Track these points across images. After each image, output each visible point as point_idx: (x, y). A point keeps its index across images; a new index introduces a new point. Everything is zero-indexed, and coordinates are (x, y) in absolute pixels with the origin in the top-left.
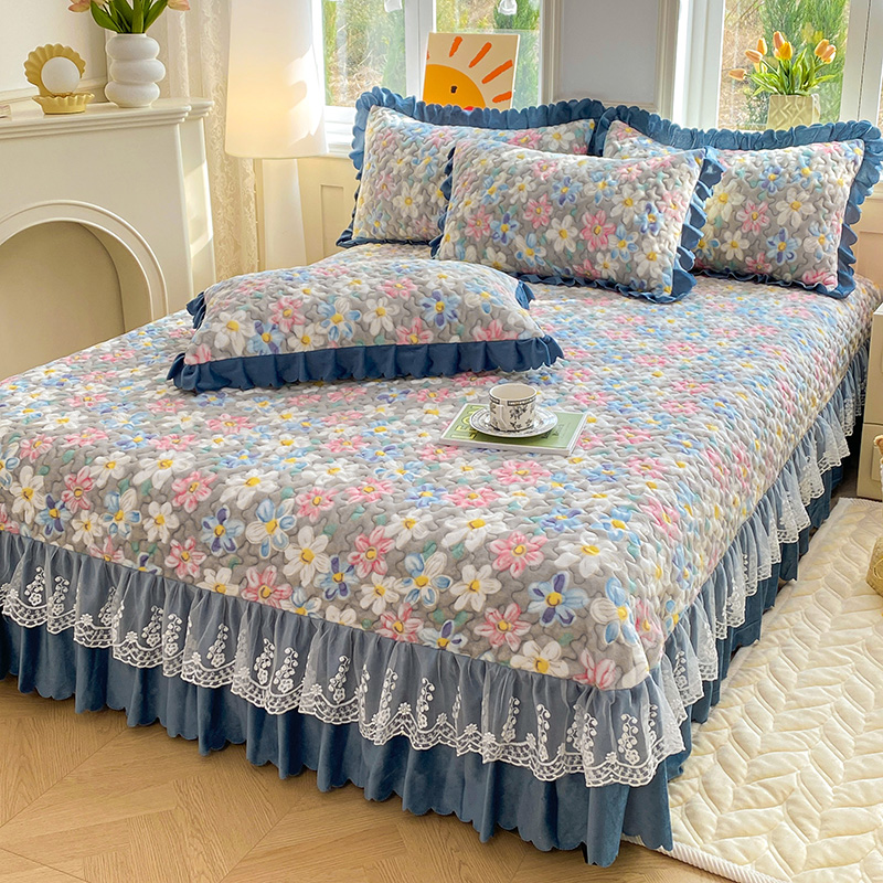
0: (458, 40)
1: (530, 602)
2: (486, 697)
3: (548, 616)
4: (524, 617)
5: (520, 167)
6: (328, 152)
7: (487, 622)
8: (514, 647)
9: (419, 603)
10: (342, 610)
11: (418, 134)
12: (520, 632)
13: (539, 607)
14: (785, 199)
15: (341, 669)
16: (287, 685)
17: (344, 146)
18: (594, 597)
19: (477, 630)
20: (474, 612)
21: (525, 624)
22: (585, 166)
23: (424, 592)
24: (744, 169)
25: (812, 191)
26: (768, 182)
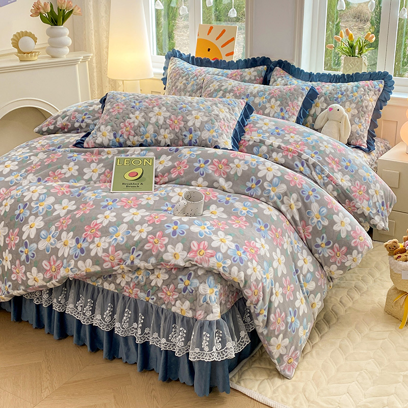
0: (211, 28)
1: (179, 283)
2: (162, 322)
3: (185, 289)
4: (176, 290)
5: (229, 89)
6: (152, 76)
7: (163, 292)
8: (173, 303)
9: (138, 282)
10: (110, 284)
11: (190, 71)
12: (175, 297)
13: (181, 286)
15: (109, 309)
16: (89, 314)
17: (160, 74)
18: (201, 283)
19: (159, 295)
20: (159, 287)
21: (176, 293)
22: (257, 89)
23: (140, 277)
24: (328, 92)
25: (357, 104)
26: (338, 98)
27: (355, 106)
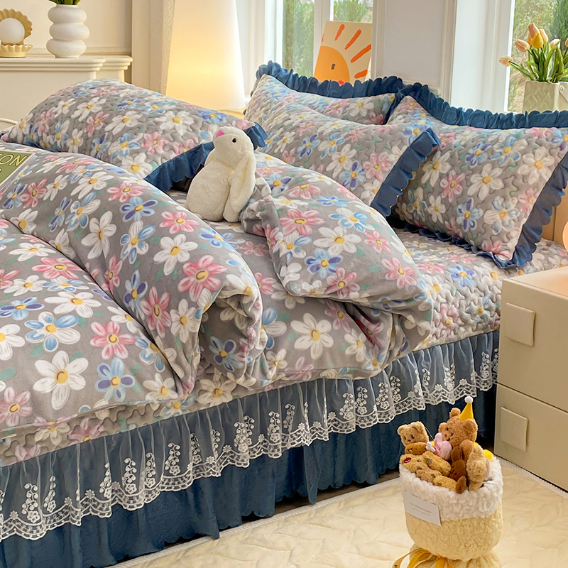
0: (342, 27)
14: (480, 173)
24: (462, 143)
25: (505, 169)
26: (473, 156)
27: (500, 173)
